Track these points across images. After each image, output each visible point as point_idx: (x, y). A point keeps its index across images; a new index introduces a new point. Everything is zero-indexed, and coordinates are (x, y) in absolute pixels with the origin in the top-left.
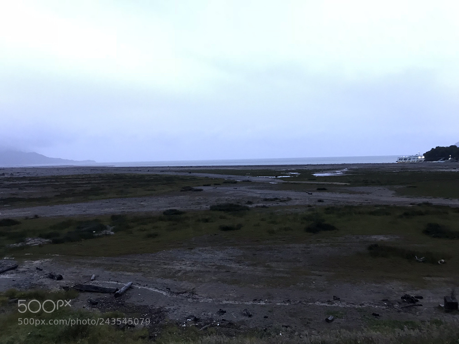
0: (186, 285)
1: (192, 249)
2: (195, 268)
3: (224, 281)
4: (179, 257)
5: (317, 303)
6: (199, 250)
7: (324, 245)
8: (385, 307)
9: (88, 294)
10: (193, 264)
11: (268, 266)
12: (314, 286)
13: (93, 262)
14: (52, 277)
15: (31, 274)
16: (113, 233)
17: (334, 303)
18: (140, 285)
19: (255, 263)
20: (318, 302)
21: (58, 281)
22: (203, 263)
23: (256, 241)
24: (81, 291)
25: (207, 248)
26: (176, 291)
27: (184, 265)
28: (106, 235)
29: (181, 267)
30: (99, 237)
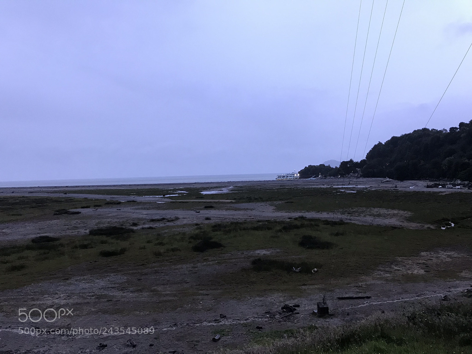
1: (67, 279)
3: (105, 312)
4: (52, 290)
5: (205, 324)
6: (76, 281)
7: (211, 263)
8: (267, 319)
10: (68, 296)
11: (154, 291)
12: (202, 306)
17: (220, 322)
19: (140, 288)
22: (81, 294)
23: (141, 265)
29: (54, 301)
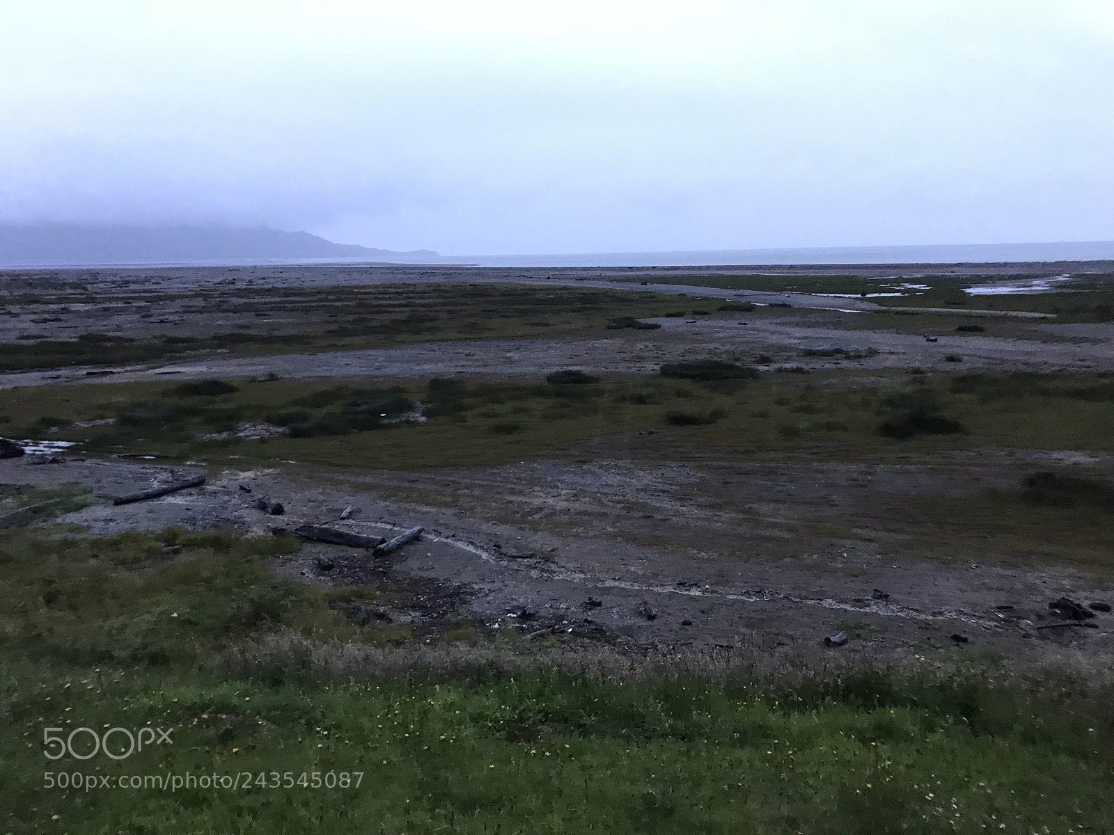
0: (541, 541)
1: (585, 462)
2: (577, 505)
3: (631, 538)
4: (549, 479)
5: (828, 603)
6: (601, 467)
7: (912, 468)
8: (993, 624)
9: (321, 547)
10: (575, 496)
11: (750, 511)
12: (843, 563)
13: (361, 479)
14: (262, 506)
15: (227, 498)
16: (423, 419)
17: (868, 605)
18: (438, 533)
19: (720, 501)
20: (830, 601)
21: (273, 517)
22: (598, 495)
24: (308, 539)
25: (620, 463)
26: (513, 552)
27: (553, 497)
28: (408, 422)
29: (546, 500)
30: (390, 426)
